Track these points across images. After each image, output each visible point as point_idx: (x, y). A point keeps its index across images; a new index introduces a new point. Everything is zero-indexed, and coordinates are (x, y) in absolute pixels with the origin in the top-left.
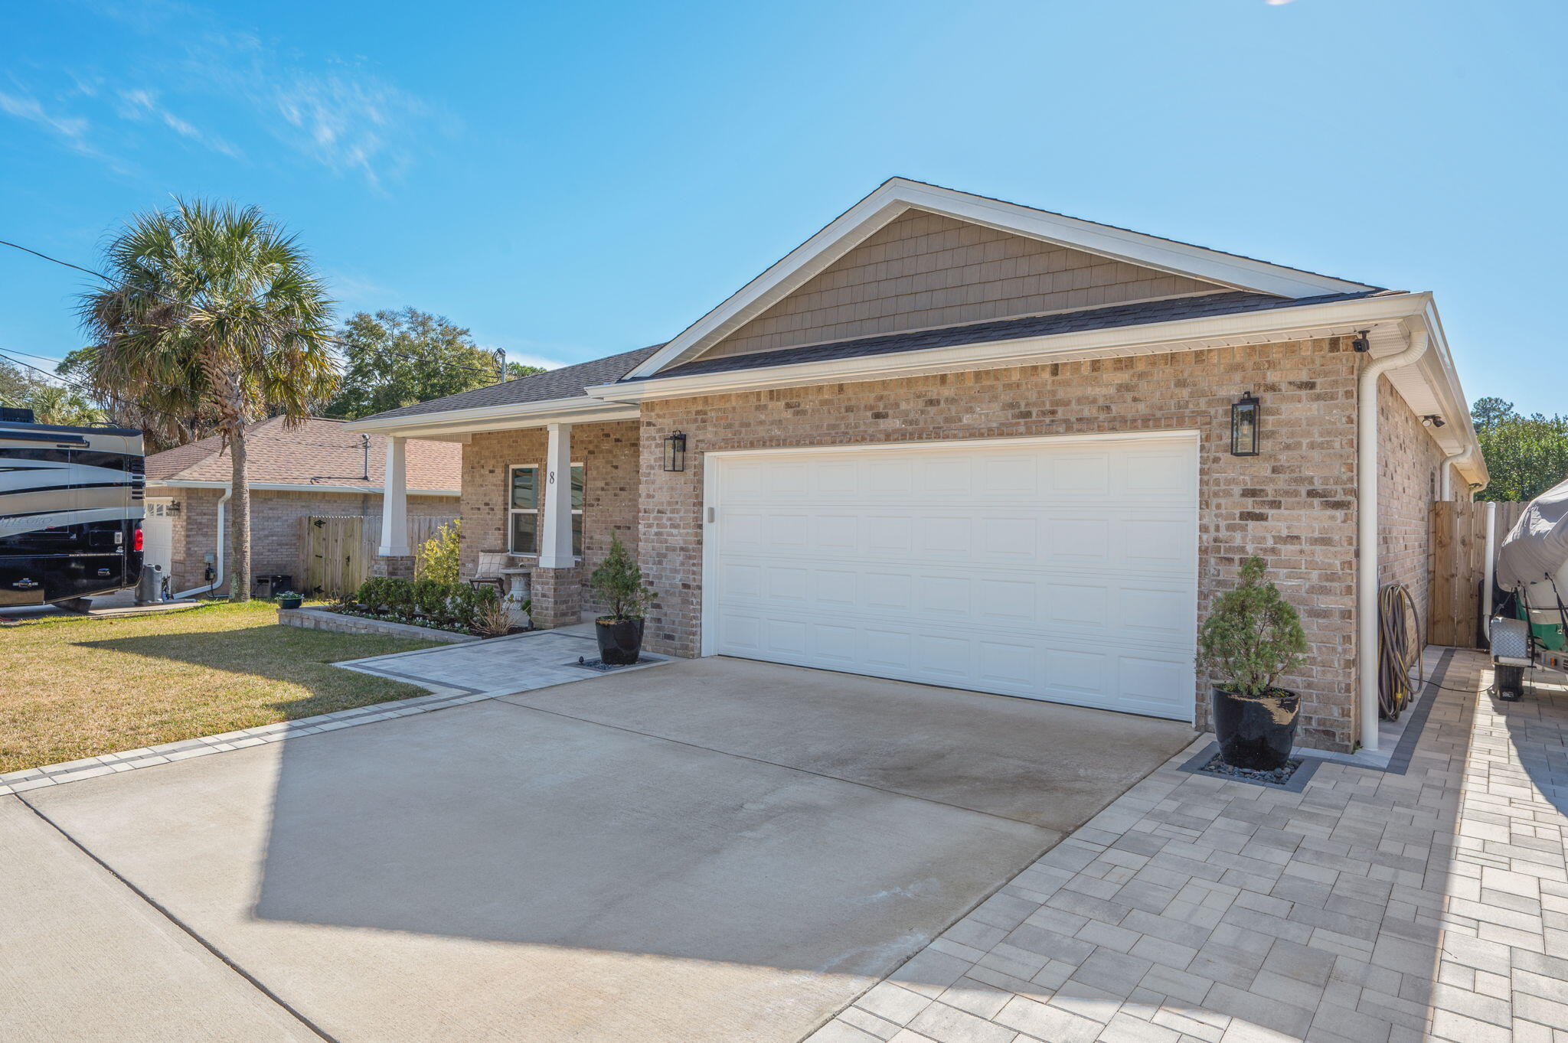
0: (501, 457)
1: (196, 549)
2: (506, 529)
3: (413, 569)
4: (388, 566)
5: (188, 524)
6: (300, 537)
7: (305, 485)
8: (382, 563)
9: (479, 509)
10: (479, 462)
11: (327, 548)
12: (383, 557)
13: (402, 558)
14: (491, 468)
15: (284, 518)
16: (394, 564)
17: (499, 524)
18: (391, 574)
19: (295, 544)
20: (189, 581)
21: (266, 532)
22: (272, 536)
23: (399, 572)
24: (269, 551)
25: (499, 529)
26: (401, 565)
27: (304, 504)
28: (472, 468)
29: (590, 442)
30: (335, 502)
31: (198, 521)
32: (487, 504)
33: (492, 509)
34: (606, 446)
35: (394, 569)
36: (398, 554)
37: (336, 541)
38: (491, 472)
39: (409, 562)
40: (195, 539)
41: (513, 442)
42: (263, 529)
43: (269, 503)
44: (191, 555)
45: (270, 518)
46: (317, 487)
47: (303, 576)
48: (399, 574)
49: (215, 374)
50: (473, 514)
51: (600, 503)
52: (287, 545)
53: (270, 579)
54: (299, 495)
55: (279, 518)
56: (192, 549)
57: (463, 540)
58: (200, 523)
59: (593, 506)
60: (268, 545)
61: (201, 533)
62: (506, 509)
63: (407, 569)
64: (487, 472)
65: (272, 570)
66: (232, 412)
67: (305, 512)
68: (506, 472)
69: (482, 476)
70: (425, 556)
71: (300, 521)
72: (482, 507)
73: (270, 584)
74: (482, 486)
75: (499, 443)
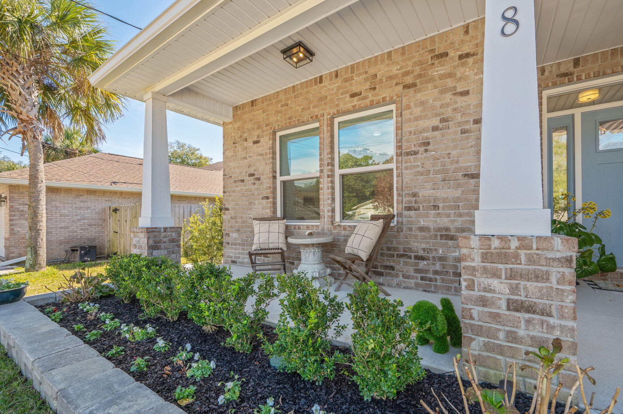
0: (267, 125)
1: (19, 229)
2: (275, 198)
3: (179, 241)
4: (148, 238)
5: (10, 211)
6: (104, 220)
7: (107, 186)
8: (142, 235)
9: (243, 181)
10: (241, 137)
11: (120, 226)
12: (142, 228)
13: (165, 229)
14: (255, 139)
15: (92, 208)
16: (155, 237)
17: (268, 193)
18: (152, 248)
19: (101, 225)
20: (13, 253)
21: (79, 217)
22: (84, 220)
23: (162, 245)
24: (81, 229)
25: (267, 198)
26: (165, 237)
27: (107, 199)
28: (234, 143)
29: (407, 73)
30: (130, 198)
31: (20, 209)
32: (252, 175)
33: (259, 179)
34: (440, 70)
35: (155, 242)
36: (161, 224)
37: (126, 221)
38: (256, 142)
39: (174, 234)
40: (18, 222)
41: (282, 106)
42: (77, 215)
43: (81, 197)
44: (15, 234)
45: (82, 208)
46: (114, 188)
47: (107, 245)
48: (163, 247)
49: (9, 86)
50: (237, 187)
51: (430, 147)
52: (95, 225)
53: (79, 249)
54: (104, 193)
55: (89, 208)
56: (15, 229)
57: (227, 212)
58: (22, 211)
59: (416, 153)
60: (81, 225)
61: (22, 218)
62: (274, 177)
63: (173, 241)
64: (251, 144)
65: (84, 242)
66: (27, 119)
67: (108, 204)
68: (274, 140)
69: (245, 148)
70: (190, 229)
71: (104, 210)
72: (247, 178)
73: (79, 252)
74: (245, 158)
75: (264, 112)
